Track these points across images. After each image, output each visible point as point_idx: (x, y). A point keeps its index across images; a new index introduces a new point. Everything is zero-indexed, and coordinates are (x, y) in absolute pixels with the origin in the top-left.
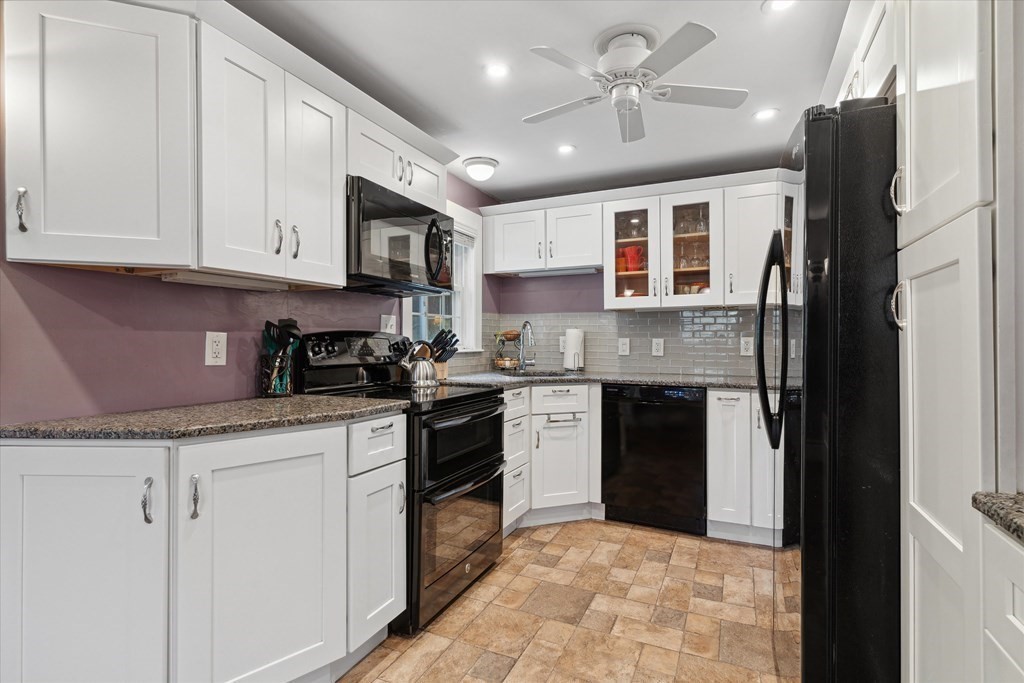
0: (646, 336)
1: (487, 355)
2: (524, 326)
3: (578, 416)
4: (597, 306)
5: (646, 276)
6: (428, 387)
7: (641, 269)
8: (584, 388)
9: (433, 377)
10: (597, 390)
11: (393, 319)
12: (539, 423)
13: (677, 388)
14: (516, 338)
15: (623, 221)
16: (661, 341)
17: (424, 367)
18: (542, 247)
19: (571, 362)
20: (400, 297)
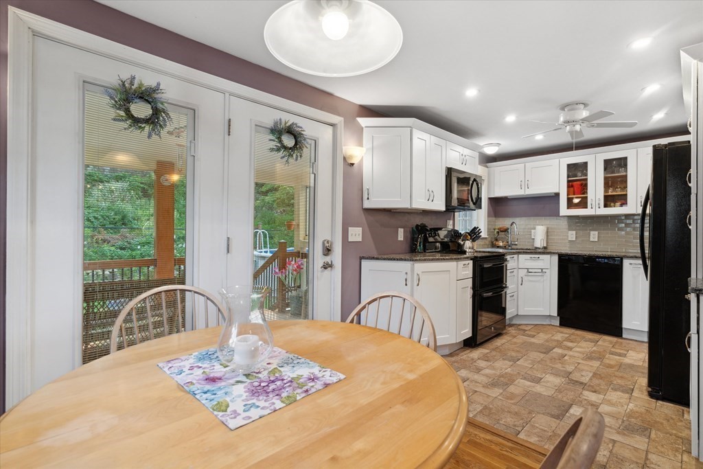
0: (586, 230)
1: (489, 239)
2: (512, 224)
3: (544, 270)
4: (555, 213)
5: (587, 197)
6: (470, 252)
7: (583, 194)
8: (548, 256)
9: (473, 248)
10: (556, 258)
11: (451, 222)
12: (523, 273)
13: (604, 257)
14: (506, 230)
15: (572, 168)
16: (597, 233)
17: (468, 244)
18: (523, 183)
19: (539, 243)
20: (454, 212)
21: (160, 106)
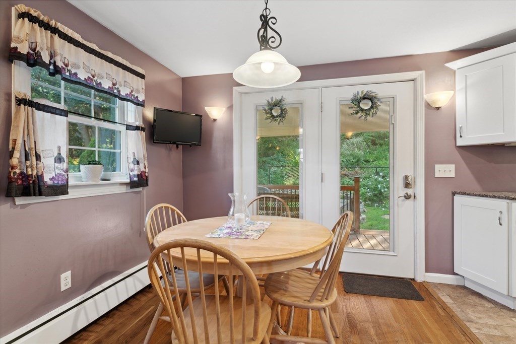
21: (283, 108)
